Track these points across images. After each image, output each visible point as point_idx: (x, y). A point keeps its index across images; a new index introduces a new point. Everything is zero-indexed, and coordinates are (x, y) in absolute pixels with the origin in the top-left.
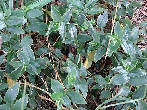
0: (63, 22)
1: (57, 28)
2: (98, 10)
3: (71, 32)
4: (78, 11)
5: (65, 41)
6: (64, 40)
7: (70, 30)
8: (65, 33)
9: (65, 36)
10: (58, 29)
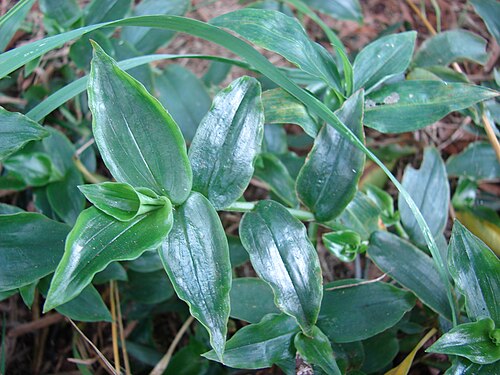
0: (200, 187)
1: (153, 237)
2: (437, 101)
3: (273, 268)
4: (301, 107)
5: (227, 350)
6: (217, 339)
7: (262, 251)
8: (221, 280)
9: (227, 302)
10: (163, 245)
